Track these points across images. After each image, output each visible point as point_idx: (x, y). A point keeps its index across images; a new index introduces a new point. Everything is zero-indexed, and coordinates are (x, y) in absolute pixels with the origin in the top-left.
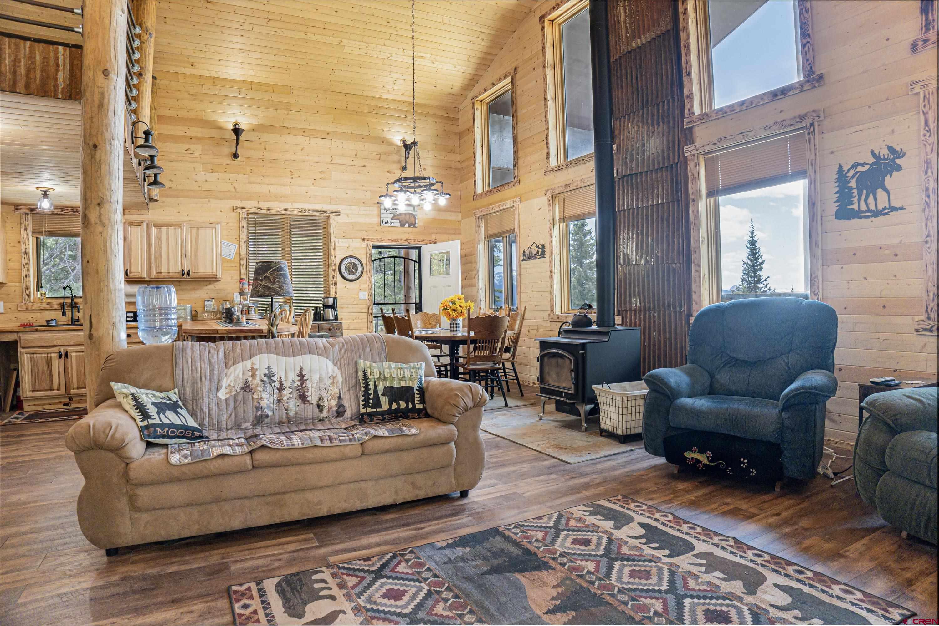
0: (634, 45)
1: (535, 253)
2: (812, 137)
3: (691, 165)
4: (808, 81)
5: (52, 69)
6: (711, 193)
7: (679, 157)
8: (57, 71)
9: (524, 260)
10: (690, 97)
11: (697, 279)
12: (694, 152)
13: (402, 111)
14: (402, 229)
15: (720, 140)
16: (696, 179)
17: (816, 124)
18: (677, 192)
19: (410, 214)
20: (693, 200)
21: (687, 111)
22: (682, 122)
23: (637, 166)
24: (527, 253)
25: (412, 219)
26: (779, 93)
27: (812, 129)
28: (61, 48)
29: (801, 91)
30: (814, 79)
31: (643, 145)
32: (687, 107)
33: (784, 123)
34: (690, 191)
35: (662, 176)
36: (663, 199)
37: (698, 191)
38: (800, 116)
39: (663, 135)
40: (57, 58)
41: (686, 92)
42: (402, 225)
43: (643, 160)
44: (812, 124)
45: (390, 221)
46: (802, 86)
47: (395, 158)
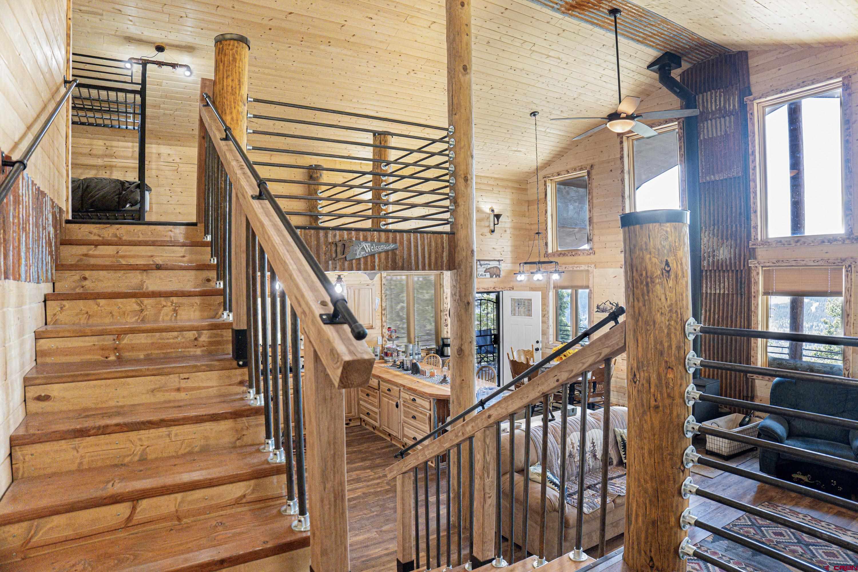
0: (708, 178)
1: (609, 308)
2: (850, 274)
3: (754, 273)
4: (848, 238)
5: (440, 251)
6: (767, 293)
7: (744, 266)
8: (443, 252)
9: (597, 311)
10: (756, 227)
11: (755, 349)
12: (757, 265)
13: (490, 185)
14: (491, 279)
15: (778, 261)
16: (757, 283)
17: (853, 266)
18: (741, 288)
19: (496, 267)
20: (754, 297)
21: (753, 237)
22: (748, 243)
23: (709, 265)
24: (602, 307)
25: (498, 271)
26: (826, 241)
27: (850, 269)
28: (444, 235)
29: (843, 243)
30: (853, 238)
31: (714, 251)
32: (753, 234)
33: (829, 261)
34: (753, 290)
35: (728, 276)
36: (729, 291)
37: (758, 291)
38: (841, 259)
39: (731, 248)
40: (442, 243)
41: (753, 224)
42: (491, 276)
43: (713, 262)
44: (850, 266)
45: (484, 274)
46: (844, 241)
47: (487, 224)
